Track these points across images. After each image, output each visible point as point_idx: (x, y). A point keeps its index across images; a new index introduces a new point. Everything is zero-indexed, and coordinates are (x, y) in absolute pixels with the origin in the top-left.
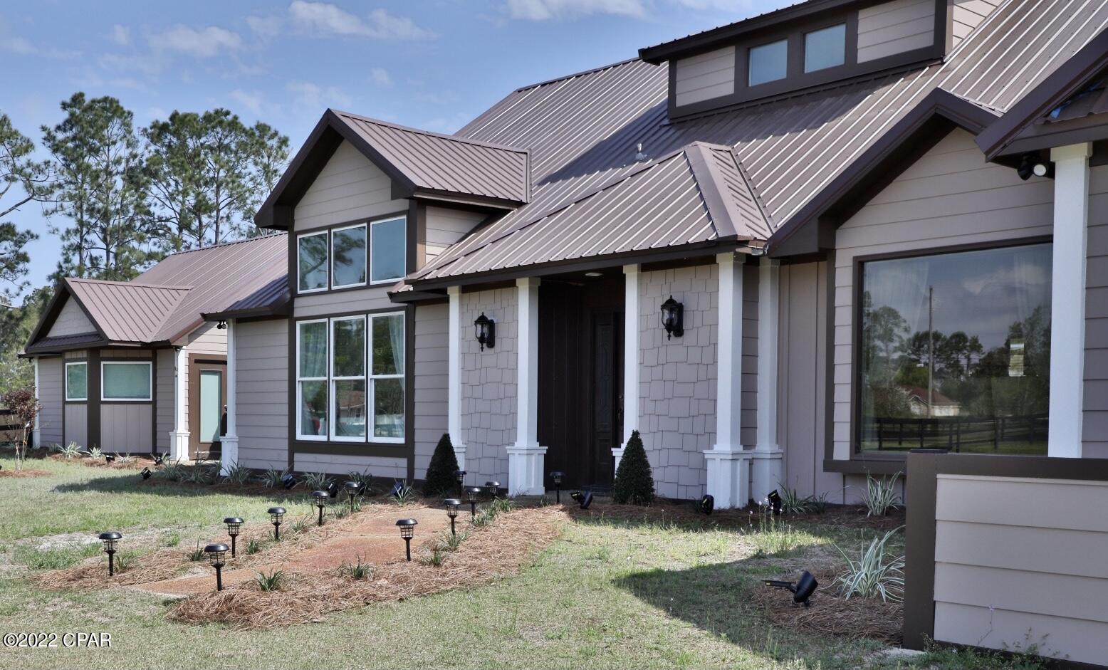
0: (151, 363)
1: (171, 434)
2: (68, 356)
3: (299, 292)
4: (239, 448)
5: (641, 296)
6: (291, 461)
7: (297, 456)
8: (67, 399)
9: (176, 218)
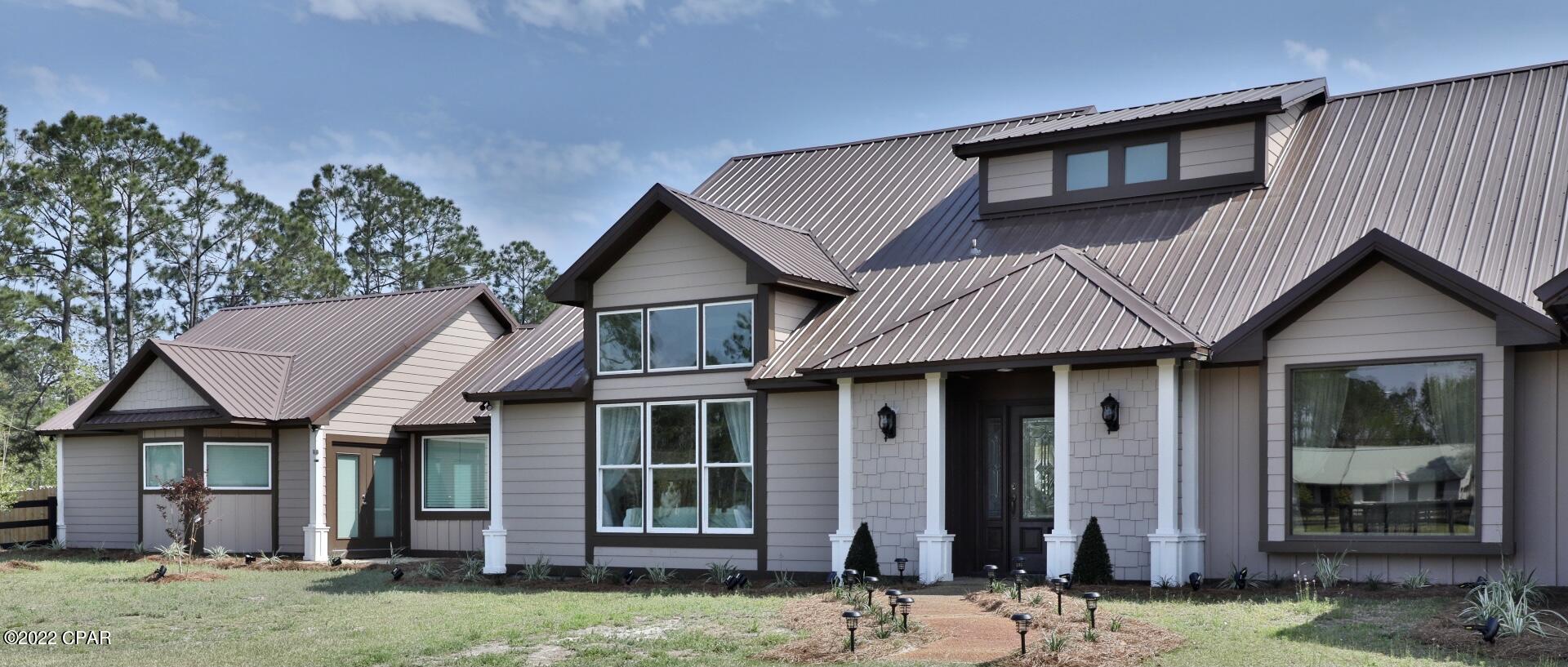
0: (269, 445)
1: (305, 529)
2: (147, 435)
3: (599, 373)
4: (508, 542)
6: (589, 557)
7: (597, 550)
8: (145, 488)
9: (63, 250)
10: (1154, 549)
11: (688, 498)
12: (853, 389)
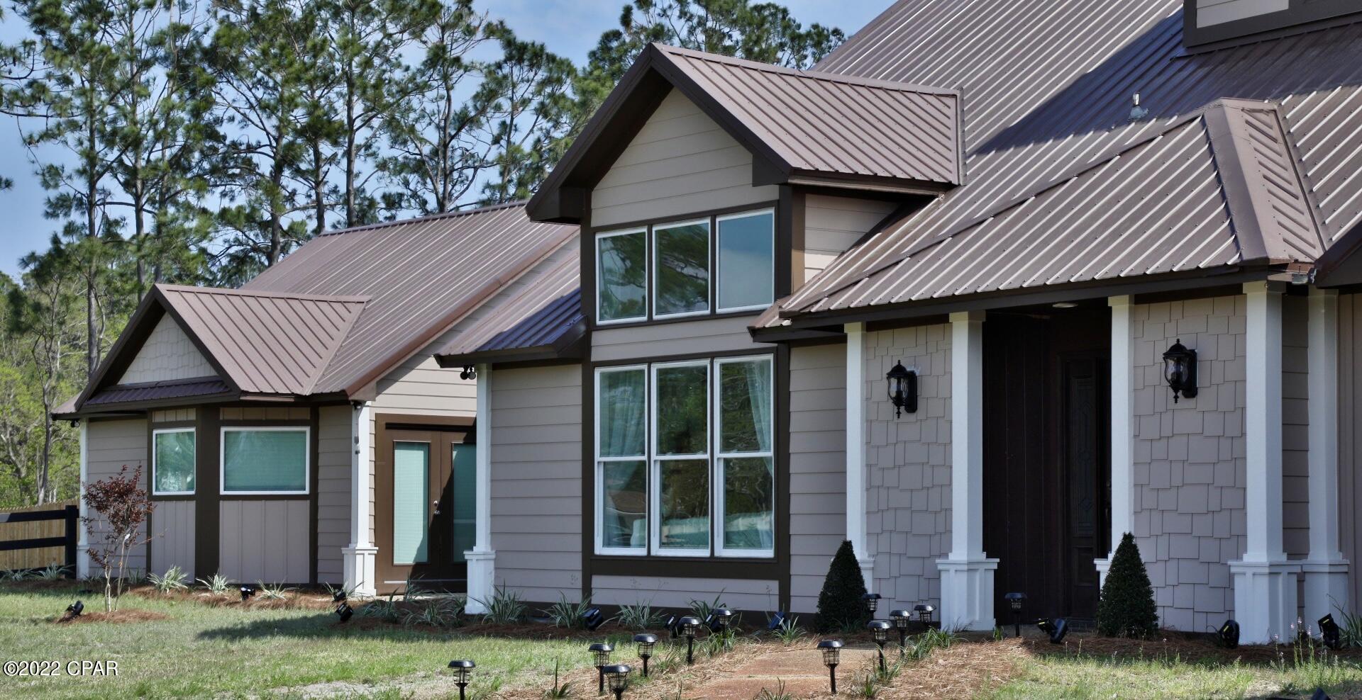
0: (307, 429)
1: (344, 550)
2: (159, 418)
3: (599, 322)
4: (496, 568)
5: (1134, 339)
6: (587, 590)
7: (597, 581)
8: (154, 493)
10: (1239, 583)
11: (700, 508)
12: (865, 340)
